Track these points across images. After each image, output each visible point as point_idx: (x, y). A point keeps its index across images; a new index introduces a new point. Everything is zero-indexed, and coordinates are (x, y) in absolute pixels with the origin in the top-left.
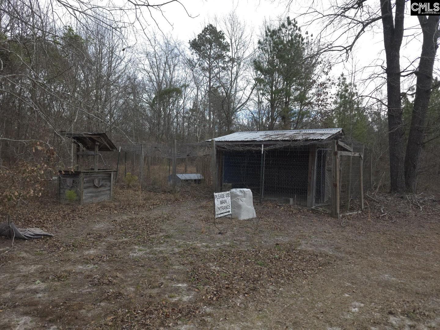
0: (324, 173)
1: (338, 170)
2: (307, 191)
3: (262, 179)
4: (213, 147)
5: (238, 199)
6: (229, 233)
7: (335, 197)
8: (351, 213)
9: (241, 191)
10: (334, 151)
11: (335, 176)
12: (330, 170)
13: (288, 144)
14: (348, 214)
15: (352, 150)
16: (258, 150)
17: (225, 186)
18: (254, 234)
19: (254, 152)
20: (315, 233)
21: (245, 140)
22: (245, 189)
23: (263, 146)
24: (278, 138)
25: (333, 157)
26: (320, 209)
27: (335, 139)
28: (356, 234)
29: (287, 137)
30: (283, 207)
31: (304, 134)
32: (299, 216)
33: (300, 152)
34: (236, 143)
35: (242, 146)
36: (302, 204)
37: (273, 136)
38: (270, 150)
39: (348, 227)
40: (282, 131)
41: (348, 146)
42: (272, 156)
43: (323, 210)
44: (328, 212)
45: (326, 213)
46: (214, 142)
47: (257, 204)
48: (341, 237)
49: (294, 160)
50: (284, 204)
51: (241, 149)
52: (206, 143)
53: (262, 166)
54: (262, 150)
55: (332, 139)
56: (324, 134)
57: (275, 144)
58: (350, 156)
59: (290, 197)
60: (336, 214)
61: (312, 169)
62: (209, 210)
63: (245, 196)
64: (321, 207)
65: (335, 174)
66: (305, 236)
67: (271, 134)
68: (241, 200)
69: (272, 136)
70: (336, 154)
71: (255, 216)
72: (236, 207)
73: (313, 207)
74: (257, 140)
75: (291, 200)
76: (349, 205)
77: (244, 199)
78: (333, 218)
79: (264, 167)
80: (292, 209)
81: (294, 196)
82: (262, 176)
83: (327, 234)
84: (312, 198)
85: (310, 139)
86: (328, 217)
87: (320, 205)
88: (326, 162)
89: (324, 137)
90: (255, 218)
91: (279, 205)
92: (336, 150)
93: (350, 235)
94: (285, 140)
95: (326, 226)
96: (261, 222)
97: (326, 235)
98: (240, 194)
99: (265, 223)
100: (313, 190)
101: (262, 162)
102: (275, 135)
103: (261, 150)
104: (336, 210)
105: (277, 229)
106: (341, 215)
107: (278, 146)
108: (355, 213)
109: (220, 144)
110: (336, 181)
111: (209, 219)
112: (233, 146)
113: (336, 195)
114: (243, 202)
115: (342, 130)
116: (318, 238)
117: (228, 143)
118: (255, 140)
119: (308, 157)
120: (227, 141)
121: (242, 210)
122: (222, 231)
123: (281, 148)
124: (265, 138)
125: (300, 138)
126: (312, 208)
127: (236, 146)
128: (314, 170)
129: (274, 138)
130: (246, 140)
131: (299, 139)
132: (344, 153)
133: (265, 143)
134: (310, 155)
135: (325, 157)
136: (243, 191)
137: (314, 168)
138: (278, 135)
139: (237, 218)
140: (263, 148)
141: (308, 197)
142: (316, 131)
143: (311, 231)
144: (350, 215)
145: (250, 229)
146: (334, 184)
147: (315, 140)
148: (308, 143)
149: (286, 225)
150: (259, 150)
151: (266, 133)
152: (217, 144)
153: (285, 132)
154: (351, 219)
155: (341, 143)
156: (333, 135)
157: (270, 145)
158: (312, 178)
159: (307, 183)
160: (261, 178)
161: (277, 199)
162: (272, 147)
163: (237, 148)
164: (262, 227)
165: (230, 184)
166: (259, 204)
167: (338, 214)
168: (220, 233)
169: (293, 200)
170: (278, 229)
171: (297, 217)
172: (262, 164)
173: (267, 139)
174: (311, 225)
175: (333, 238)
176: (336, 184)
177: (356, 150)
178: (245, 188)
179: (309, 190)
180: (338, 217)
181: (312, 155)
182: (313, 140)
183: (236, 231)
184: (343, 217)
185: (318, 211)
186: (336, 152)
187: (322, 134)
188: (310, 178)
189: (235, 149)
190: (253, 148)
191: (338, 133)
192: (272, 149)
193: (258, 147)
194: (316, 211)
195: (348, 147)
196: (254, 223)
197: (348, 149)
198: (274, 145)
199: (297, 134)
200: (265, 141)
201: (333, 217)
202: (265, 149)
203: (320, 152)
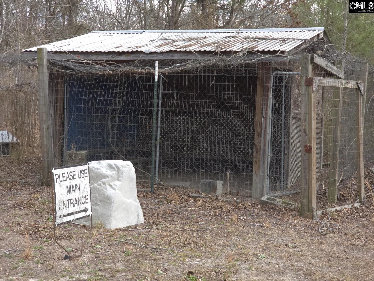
0: (287, 125)
1: (314, 116)
2: (252, 163)
3: (156, 140)
4: (43, 65)
5: (104, 183)
6: (87, 256)
7: (307, 174)
8: (339, 208)
9: (110, 166)
10: (307, 76)
11: (307, 131)
12: (298, 119)
13: (212, 61)
14: (333, 209)
15: (342, 75)
16: (146, 74)
17: (70, 156)
18: (142, 256)
19: (137, 78)
20: (266, 248)
21: (116, 50)
22: (119, 163)
23: (157, 63)
24: (190, 46)
25: (304, 89)
26: (279, 201)
27: (309, 52)
28: (347, 247)
29: (209, 45)
30: (201, 201)
31: (246, 39)
32: (234, 217)
33: (237, 77)
34: (94, 57)
35: (110, 64)
36: (241, 193)
37: (178, 43)
38: (173, 73)
39: (332, 235)
40: (198, 31)
41: (334, 67)
42: (177, 88)
43: (284, 203)
44: (293, 207)
45: (290, 210)
46: (45, 53)
47: (144, 196)
48: (317, 253)
49: (226, 97)
50: (203, 195)
51: (108, 70)
52: (25, 55)
53: (155, 109)
54: (156, 73)
55: (303, 50)
56: (287, 39)
57: (186, 61)
58: (338, 88)
59: (218, 180)
60: (311, 209)
61: (262, 117)
62: (36, 212)
63: (118, 177)
64: (280, 197)
65: (307, 125)
66: (246, 255)
67: (175, 39)
68: (111, 186)
69: (176, 41)
70: (309, 82)
71: (142, 220)
72: (101, 201)
73: (265, 198)
74: (144, 49)
75: (219, 184)
76: (337, 191)
77: (117, 183)
78: (303, 219)
79: (160, 112)
80: (220, 204)
81: (226, 175)
82: (157, 132)
83: (291, 250)
84: (263, 179)
85: (258, 51)
86: (294, 216)
87: (279, 193)
88: (292, 101)
89: (287, 47)
90: (142, 225)
91: (192, 197)
92: (310, 75)
93: (335, 249)
94: (205, 51)
95: (290, 234)
96: (155, 232)
97: (288, 252)
98: (109, 173)
99: (164, 233)
100: (264, 162)
101: (155, 100)
102: (184, 40)
103: (153, 75)
104: (310, 202)
105: (189, 244)
106: (319, 213)
107: (190, 66)
108: (347, 206)
109: (57, 58)
110: (310, 141)
111: (39, 231)
112: (89, 64)
113: (310, 170)
114: (114, 189)
115: (325, 32)
116: (272, 257)
117: (76, 57)
118: (139, 50)
119: (254, 89)
120: (73, 52)
121: (114, 209)
122: (71, 254)
123: (197, 70)
124: (160, 46)
125: (237, 47)
126: (262, 199)
127: (97, 63)
128: (265, 118)
129: (180, 46)
130: (120, 50)
131: (234, 49)
132: (327, 82)
133: (161, 57)
134: (259, 84)
135: (289, 90)
136: (115, 164)
137: (266, 114)
138: (190, 40)
139: (102, 226)
140: (157, 69)
141: (254, 177)
142: (271, 34)
143: (258, 246)
144: (337, 211)
145: (131, 248)
146: (306, 146)
147: (269, 52)
148: (254, 59)
149: (208, 236)
150: (149, 73)
151: (163, 35)
152: (50, 58)
153: (205, 35)
154: (339, 218)
155: (320, 61)
156: (305, 42)
157: (174, 62)
158: (263, 135)
159: (252, 145)
160: (154, 137)
161: (188, 184)
162: (178, 67)
163: (98, 69)
164: (157, 241)
165: (84, 152)
166: (150, 195)
167: (314, 210)
168: (66, 258)
169: (224, 185)
170: (192, 245)
171: (232, 219)
172: (155, 105)
173: (166, 49)
174: (260, 233)
175: (302, 255)
176: (310, 148)
177: (349, 75)
178: (118, 159)
179: (256, 162)
180: (313, 215)
181: (262, 87)
182: (263, 52)
183: (102, 251)
184: (324, 215)
185: (275, 205)
186: (310, 78)
187: (284, 41)
188: (260, 135)
189: (94, 71)
190: (135, 70)
191: (316, 39)
192: (177, 73)
193: (145, 66)
194: (271, 206)
195: (333, 69)
196: (139, 234)
197: (333, 72)
198: (181, 61)
199: (232, 39)
200: (162, 53)
201: (305, 217)
202: (163, 70)
203: (278, 79)
